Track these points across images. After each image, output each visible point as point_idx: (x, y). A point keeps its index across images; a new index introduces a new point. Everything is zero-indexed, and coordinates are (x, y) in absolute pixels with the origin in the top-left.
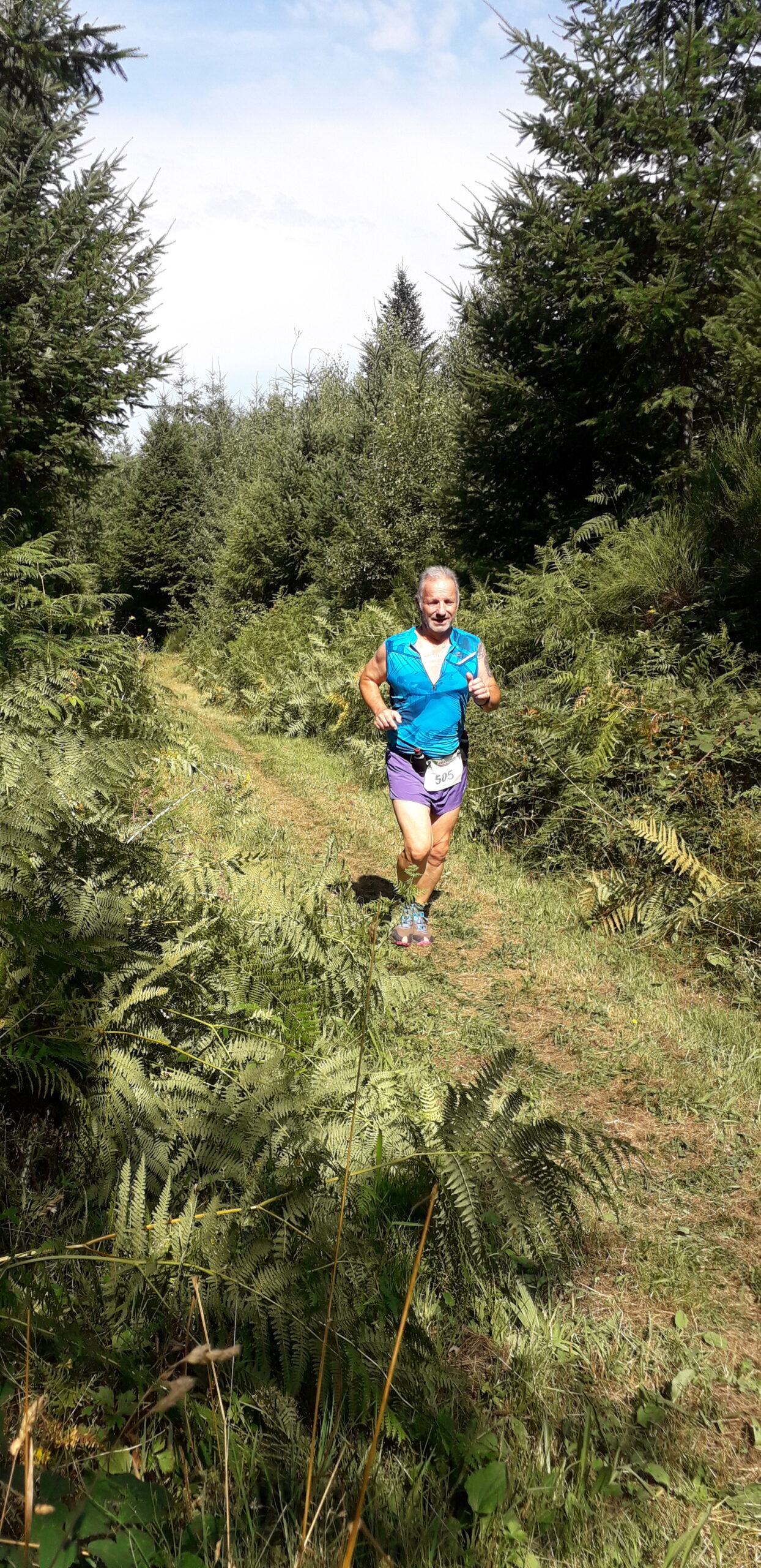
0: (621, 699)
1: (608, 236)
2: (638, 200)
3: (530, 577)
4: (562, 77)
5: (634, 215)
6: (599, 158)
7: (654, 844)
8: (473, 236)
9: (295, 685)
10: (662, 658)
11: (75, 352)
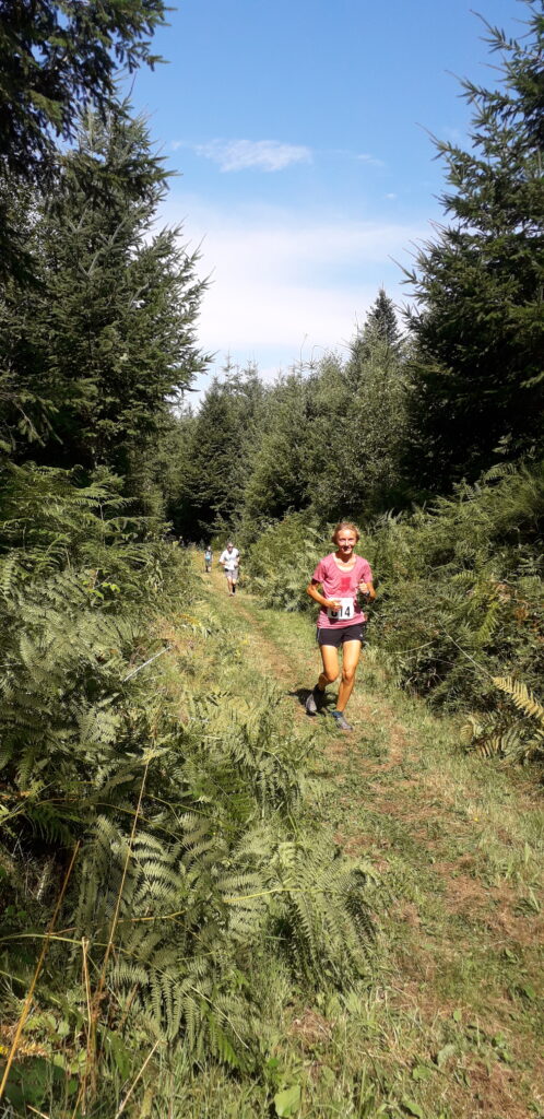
0: (499, 592)
1: (504, 272)
4: (474, 170)
6: (498, 222)
7: (510, 695)
8: (413, 274)
9: (292, 575)
10: (531, 564)
11: (142, 356)
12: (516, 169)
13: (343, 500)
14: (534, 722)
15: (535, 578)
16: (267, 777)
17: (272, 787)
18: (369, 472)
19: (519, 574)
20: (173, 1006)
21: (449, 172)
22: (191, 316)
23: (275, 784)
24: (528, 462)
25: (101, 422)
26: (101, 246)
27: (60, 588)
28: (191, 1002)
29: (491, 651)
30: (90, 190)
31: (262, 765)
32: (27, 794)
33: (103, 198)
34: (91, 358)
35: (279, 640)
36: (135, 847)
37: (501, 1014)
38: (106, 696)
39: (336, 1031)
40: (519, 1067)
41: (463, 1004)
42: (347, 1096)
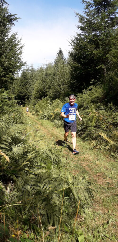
0: (96, 114)
1: (91, 43)
2: (96, 37)
3: (81, 95)
4: (84, 20)
5: (95, 40)
6: (90, 32)
7: (102, 137)
8: (71, 43)
10: (102, 107)
11: (11, 62)
12: (94, 19)
13: (55, 95)
15: (104, 110)
19: (99, 110)
22: (21, 53)
23: (55, 160)
24: (98, 85)
25: (2, 78)
28: (55, 217)
29: (95, 127)
32: (4, 168)
42: (91, 234)
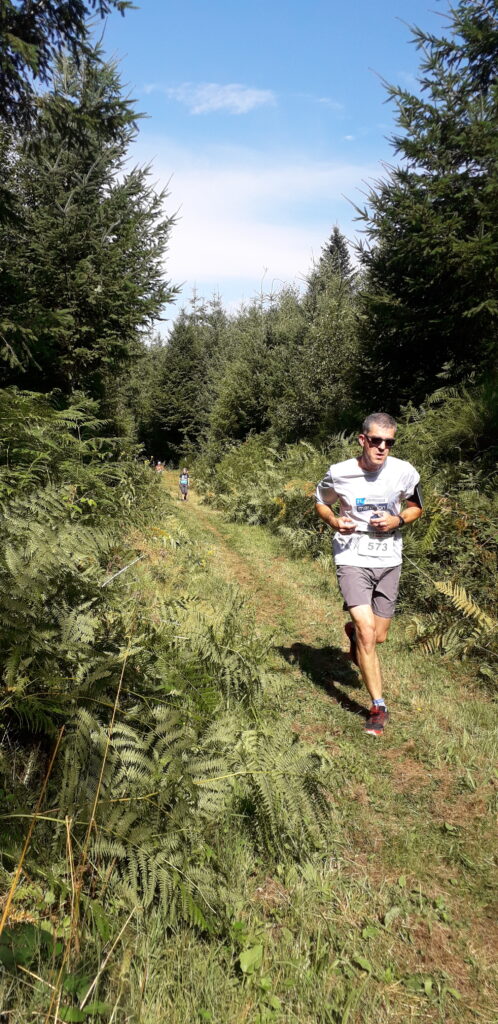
0: (442, 504)
1: (448, 209)
4: (421, 114)
5: (468, 199)
6: (444, 163)
7: (450, 597)
8: (365, 212)
9: (253, 492)
10: (471, 479)
11: (115, 288)
12: (461, 111)
13: (300, 422)
14: (473, 621)
15: (475, 491)
16: (231, 673)
17: (236, 681)
18: (324, 397)
19: (460, 488)
20: (148, 877)
21: (399, 114)
22: (159, 250)
23: (239, 679)
24: (468, 386)
25: (77, 350)
26: (76, 184)
27: (42, 503)
28: (164, 873)
29: (434, 558)
30: (65, 130)
31: (227, 662)
32: (14, 689)
33: (78, 139)
34: (67, 290)
35: (242, 550)
36: (114, 736)
37: (441, 880)
38: (87, 599)
39: (294, 897)
40: (457, 926)
41: (407, 872)
42: (304, 954)
